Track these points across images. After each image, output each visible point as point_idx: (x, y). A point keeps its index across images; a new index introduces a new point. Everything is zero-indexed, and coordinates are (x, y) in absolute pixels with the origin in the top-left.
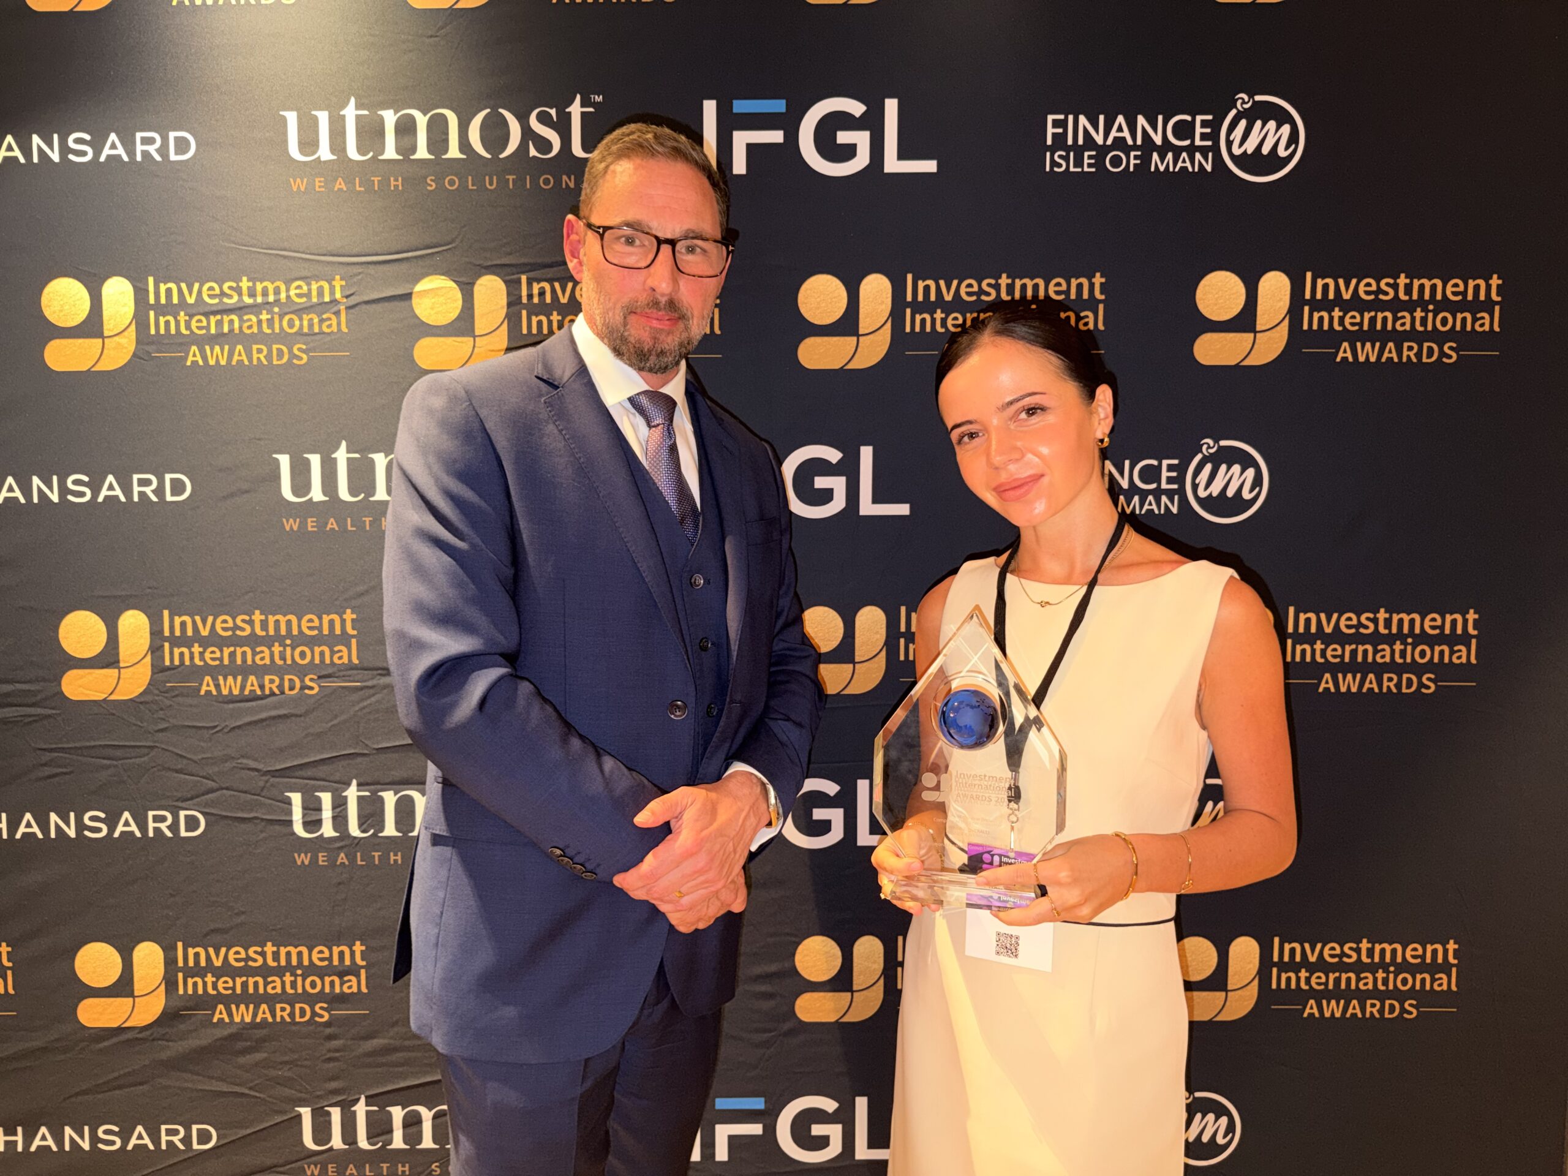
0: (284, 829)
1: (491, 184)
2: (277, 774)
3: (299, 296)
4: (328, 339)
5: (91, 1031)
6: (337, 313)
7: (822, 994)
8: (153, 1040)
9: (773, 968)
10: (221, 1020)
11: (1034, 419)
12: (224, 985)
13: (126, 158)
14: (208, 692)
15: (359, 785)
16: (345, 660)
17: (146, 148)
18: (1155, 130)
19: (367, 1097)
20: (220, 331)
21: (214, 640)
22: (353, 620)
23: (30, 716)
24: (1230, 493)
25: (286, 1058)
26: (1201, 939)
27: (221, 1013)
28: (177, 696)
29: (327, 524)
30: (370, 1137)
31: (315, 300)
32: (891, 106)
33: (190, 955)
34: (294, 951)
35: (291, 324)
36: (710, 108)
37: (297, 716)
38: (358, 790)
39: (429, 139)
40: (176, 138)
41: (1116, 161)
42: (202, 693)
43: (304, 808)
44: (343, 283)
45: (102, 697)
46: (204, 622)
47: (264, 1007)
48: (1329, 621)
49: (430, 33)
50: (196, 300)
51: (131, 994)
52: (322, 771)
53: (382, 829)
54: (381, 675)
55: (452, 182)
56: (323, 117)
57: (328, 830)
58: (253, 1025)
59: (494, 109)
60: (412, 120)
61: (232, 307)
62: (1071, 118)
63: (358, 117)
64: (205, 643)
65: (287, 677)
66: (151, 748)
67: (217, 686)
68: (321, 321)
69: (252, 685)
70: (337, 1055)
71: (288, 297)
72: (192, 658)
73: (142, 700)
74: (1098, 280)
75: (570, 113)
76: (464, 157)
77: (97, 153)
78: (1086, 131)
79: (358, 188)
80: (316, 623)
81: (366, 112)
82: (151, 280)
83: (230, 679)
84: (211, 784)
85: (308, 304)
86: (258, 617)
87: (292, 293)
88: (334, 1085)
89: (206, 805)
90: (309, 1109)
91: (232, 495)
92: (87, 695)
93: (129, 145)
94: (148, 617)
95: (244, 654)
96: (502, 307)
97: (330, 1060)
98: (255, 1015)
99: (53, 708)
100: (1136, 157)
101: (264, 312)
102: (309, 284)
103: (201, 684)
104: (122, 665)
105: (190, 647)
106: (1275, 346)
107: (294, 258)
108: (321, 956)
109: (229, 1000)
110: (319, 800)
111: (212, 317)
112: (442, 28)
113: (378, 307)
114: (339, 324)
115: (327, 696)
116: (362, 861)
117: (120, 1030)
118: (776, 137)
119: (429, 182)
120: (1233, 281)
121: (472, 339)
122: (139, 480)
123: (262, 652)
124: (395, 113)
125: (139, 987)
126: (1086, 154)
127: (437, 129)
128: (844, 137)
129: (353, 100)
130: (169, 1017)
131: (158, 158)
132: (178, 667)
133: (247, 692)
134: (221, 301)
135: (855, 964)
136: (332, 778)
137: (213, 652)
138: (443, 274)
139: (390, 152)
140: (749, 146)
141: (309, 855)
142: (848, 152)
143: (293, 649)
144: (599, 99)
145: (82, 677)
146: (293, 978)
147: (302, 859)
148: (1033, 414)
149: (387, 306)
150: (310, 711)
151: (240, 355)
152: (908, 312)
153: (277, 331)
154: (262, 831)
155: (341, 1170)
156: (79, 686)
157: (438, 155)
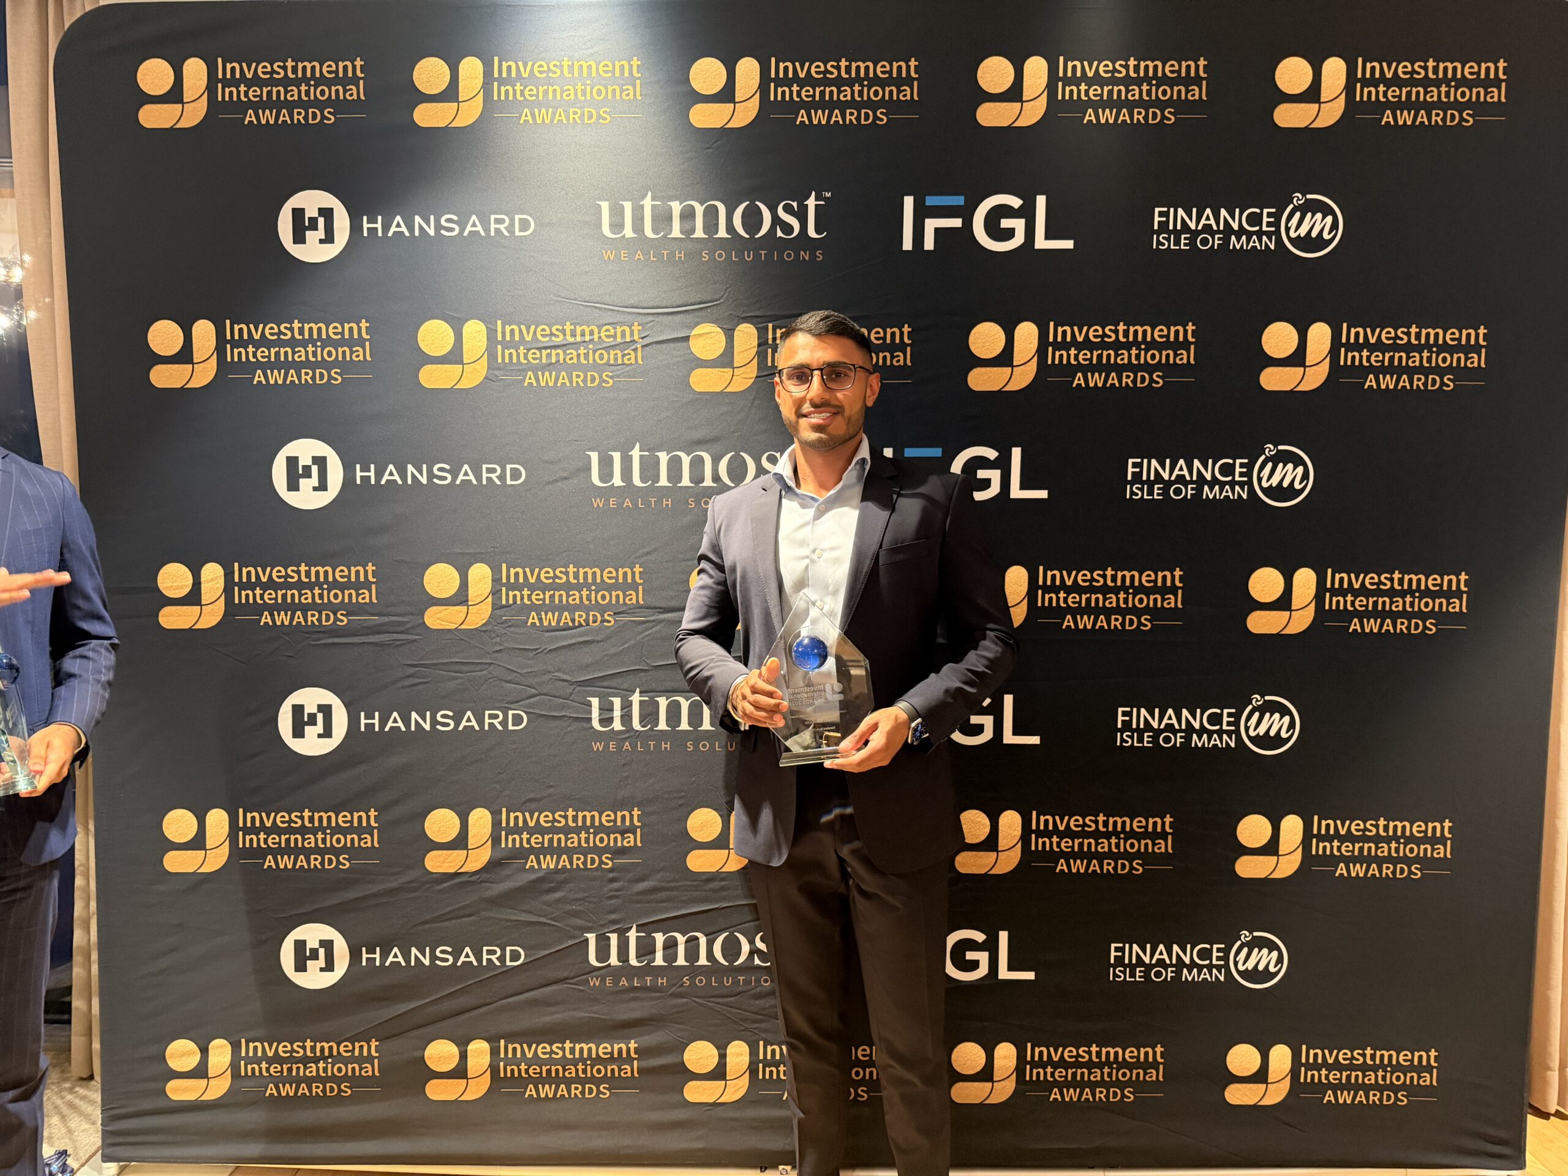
0: (585, 725)
1: (749, 257)
2: (580, 684)
3: (608, 336)
4: (628, 368)
5: (435, 876)
6: (635, 350)
7: (974, 853)
8: (480, 882)
10: (531, 868)
12: (535, 840)
13: (482, 234)
14: (534, 624)
15: (640, 692)
16: (634, 601)
17: (497, 226)
18: (1234, 219)
19: (637, 926)
20: (549, 362)
21: (539, 586)
22: (640, 572)
23: (400, 640)
24: (1285, 484)
25: (578, 896)
26: (1259, 816)
27: (532, 862)
28: (509, 626)
29: (623, 502)
30: (638, 957)
31: (619, 340)
32: (1041, 201)
33: (511, 818)
34: (588, 815)
35: (601, 357)
36: (909, 202)
37: (598, 642)
38: (641, 696)
39: (704, 222)
40: (520, 219)
42: (529, 624)
43: (600, 709)
44: (640, 328)
45: (453, 626)
46: (532, 572)
47: (564, 857)
48: (1357, 579)
49: (706, 146)
50: (533, 338)
51: (466, 847)
52: (613, 683)
53: (657, 725)
54: (660, 613)
55: (720, 256)
56: (628, 206)
57: (617, 725)
58: (556, 871)
59: (752, 202)
60: (692, 208)
61: (558, 344)
62: (1172, 210)
63: (653, 207)
64: (532, 588)
65: (591, 613)
66: (489, 664)
67: (540, 619)
68: (624, 356)
69: (566, 619)
70: (617, 893)
71: (600, 338)
72: (522, 598)
73: (484, 629)
74: (1190, 327)
75: (807, 205)
76: (729, 236)
77: (462, 230)
78: (1183, 219)
79: (652, 259)
80: (614, 574)
81: (659, 203)
82: (499, 323)
83: (550, 615)
84: (534, 691)
85: (613, 343)
86: (572, 569)
87: (602, 334)
88: (613, 917)
89: (529, 706)
90: (594, 935)
91: (556, 481)
92: (443, 625)
93: (486, 224)
94: (491, 568)
95: (561, 596)
96: (755, 347)
97: (611, 897)
98: (558, 863)
99: (416, 635)
101: (582, 348)
102: (615, 329)
103: (528, 618)
104: (470, 603)
105: (521, 591)
106: (1319, 377)
107: (605, 309)
108: (608, 818)
109: (541, 852)
110: (612, 703)
111: (543, 351)
112: (716, 142)
113: (664, 346)
114: (636, 358)
115: (622, 628)
116: (641, 749)
117: (457, 874)
118: (957, 223)
119: (704, 254)
120: (1289, 329)
121: (731, 370)
122: (487, 468)
123: (574, 595)
124: (681, 204)
125: (472, 842)
126: (1183, 236)
127: (711, 214)
128: (1005, 223)
129: (650, 194)
130: (493, 865)
131: (506, 234)
132: (511, 605)
134: (551, 340)
135: (1000, 832)
136: (622, 687)
137: (538, 595)
138: (712, 323)
139: (676, 233)
140: (938, 231)
141: (603, 742)
142: (1010, 234)
143: (597, 593)
144: (828, 195)
145: (440, 612)
146: (586, 835)
147: (598, 746)
149: (672, 345)
150: (608, 638)
151: (563, 379)
152: (1050, 349)
153: (591, 362)
154: (569, 726)
155: (616, 982)
156: (436, 618)
157: (710, 236)
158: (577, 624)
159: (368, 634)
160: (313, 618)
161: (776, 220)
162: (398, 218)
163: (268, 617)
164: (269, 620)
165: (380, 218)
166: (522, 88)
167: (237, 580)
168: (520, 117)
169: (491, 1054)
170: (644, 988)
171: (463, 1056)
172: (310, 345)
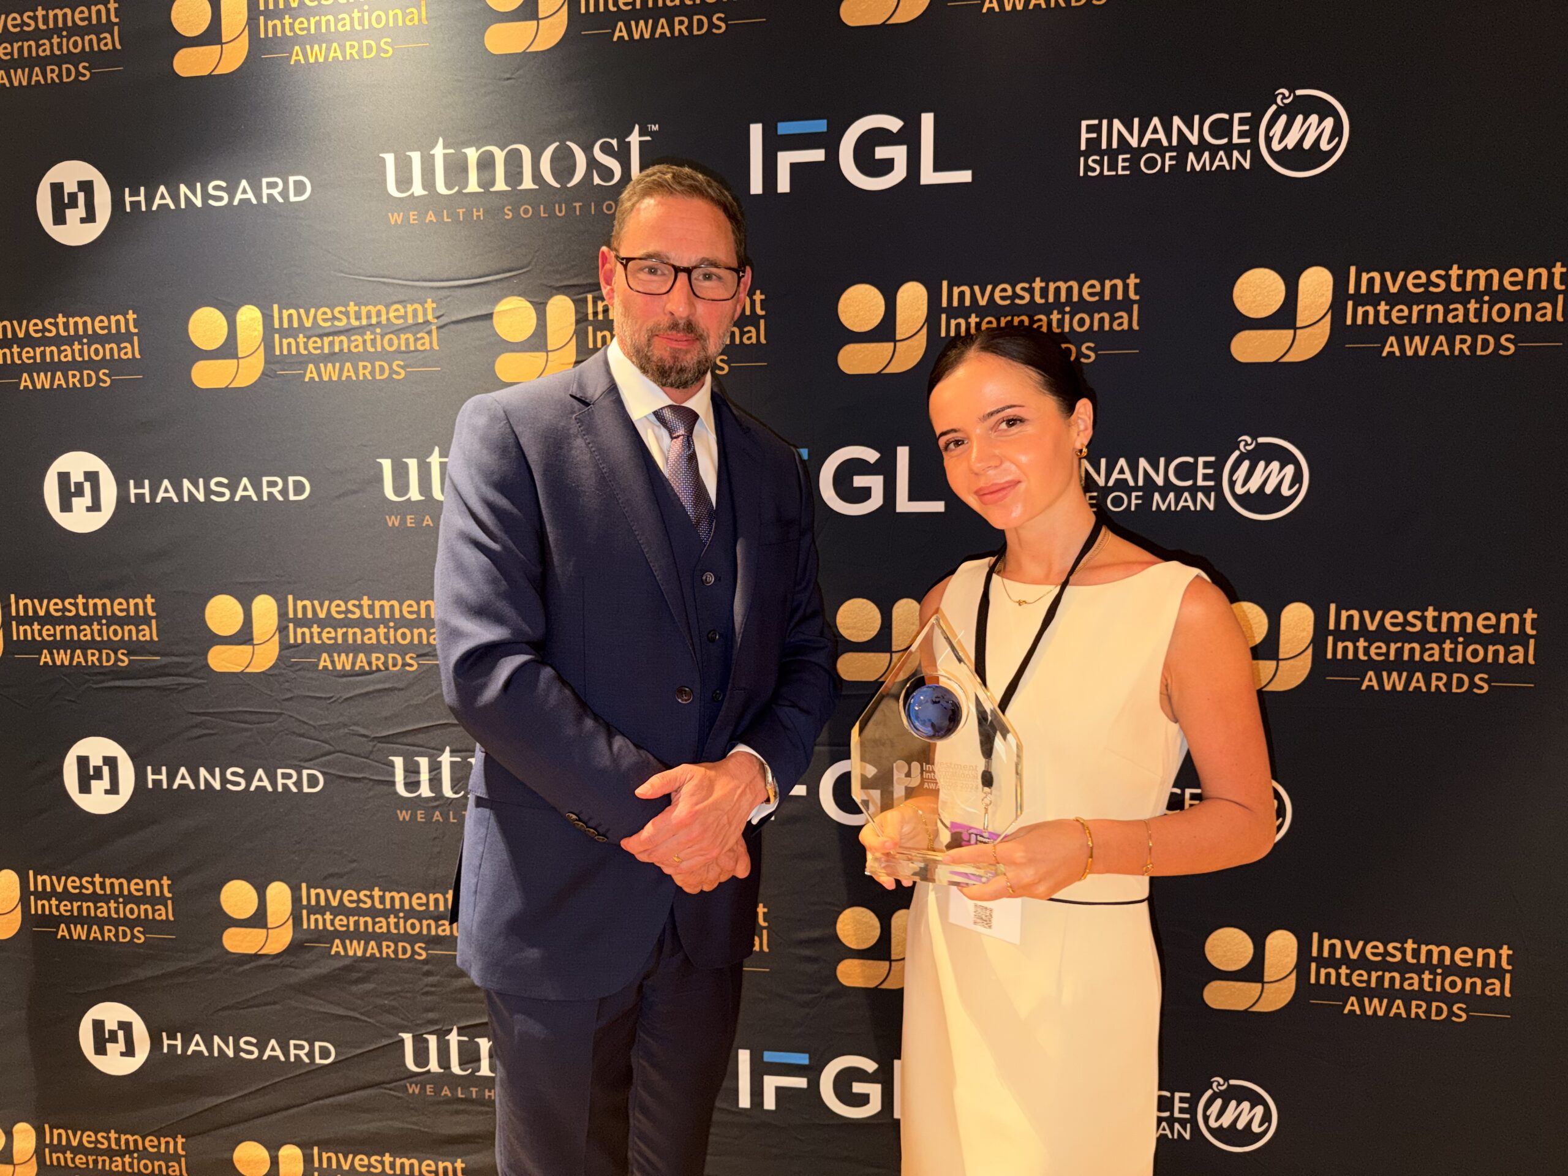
0: (388, 789)
2: (383, 740)
3: (397, 317)
4: (423, 355)
5: (233, 956)
6: (429, 333)
7: (860, 961)
8: (285, 966)
9: (816, 934)
10: (338, 953)
11: (1014, 429)
12: (340, 922)
13: (254, 201)
14: (325, 667)
15: (452, 751)
17: (270, 191)
18: (1192, 131)
19: (459, 1029)
20: (332, 351)
21: (329, 622)
23: (184, 684)
24: (1269, 490)
25: (390, 989)
26: (1236, 930)
27: (337, 947)
28: (299, 670)
29: (423, 520)
30: (461, 1064)
31: (410, 321)
32: (927, 121)
33: (313, 895)
34: (397, 896)
35: (391, 343)
36: (756, 131)
37: (399, 689)
38: (451, 757)
40: (295, 182)
41: (1151, 163)
42: (320, 668)
43: (406, 770)
44: (434, 305)
45: (238, 669)
46: (321, 606)
47: (373, 943)
48: (1373, 618)
49: (508, 76)
50: (313, 323)
51: (265, 926)
52: (420, 738)
55: (526, 211)
56: (416, 157)
57: (425, 791)
58: (364, 959)
59: (563, 142)
60: (491, 155)
61: (342, 329)
62: (1105, 122)
63: (445, 155)
64: (323, 624)
65: (391, 655)
66: (281, 714)
67: (333, 662)
68: (416, 340)
69: (361, 662)
70: (433, 989)
71: (388, 319)
72: (312, 637)
73: (272, 672)
74: (1132, 280)
75: (629, 142)
76: (537, 187)
77: (232, 198)
79: (446, 220)
80: (415, 608)
81: (452, 151)
82: (276, 307)
83: (343, 656)
84: (328, 747)
85: (404, 326)
86: (366, 602)
87: (392, 315)
88: (431, 1015)
89: (324, 765)
90: (410, 1035)
91: (344, 495)
92: (228, 668)
93: (257, 191)
94: (277, 601)
95: (354, 634)
96: (572, 324)
97: (427, 993)
98: (365, 950)
99: (200, 678)
100: (1171, 158)
102: (405, 307)
103: (319, 660)
104: (255, 642)
105: (310, 627)
106: (1316, 342)
107: (393, 284)
108: (419, 901)
109: (345, 936)
110: (417, 764)
111: (325, 338)
112: (517, 70)
113: (463, 327)
114: (431, 343)
115: (424, 672)
116: (454, 819)
117: (257, 957)
118: (818, 155)
119: (506, 211)
120: (1272, 278)
121: (545, 354)
122: (268, 482)
123: (370, 633)
124: (477, 150)
125: (271, 921)
126: (1121, 157)
127: (514, 162)
128: (882, 152)
129: (441, 140)
130: (296, 947)
131: (280, 200)
132: (298, 645)
133: (357, 668)
134: (333, 325)
135: (893, 936)
136: (428, 745)
137: (329, 632)
138: (519, 295)
139: (473, 186)
140: (794, 167)
141: (409, 812)
142: (887, 166)
143: (396, 630)
144: (655, 128)
145: (224, 652)
146: (396, 920)
147: (404, 815)
148: (1013, 425)
149: (471, 324)
150: (410, 685)
151: (348, 371)
152: (944, 316)
153: (379, 349)
154: (370, 790)
155: (437, 1090)
156: (222, 659)
157: (514, 187)
158: (374, 668)
159: (150, 677)
160: (93, 658)
161: (592, 163)
162: (162, 189)
163: (48, 656)
164: (49, 660)
165: (142, 189)
166: (291, 21)
167: (14, 614)
168: (291, 57)
169: (305, 1161)
170: (468, 1101)
171: (275, 1162)
172: (76, 343)
